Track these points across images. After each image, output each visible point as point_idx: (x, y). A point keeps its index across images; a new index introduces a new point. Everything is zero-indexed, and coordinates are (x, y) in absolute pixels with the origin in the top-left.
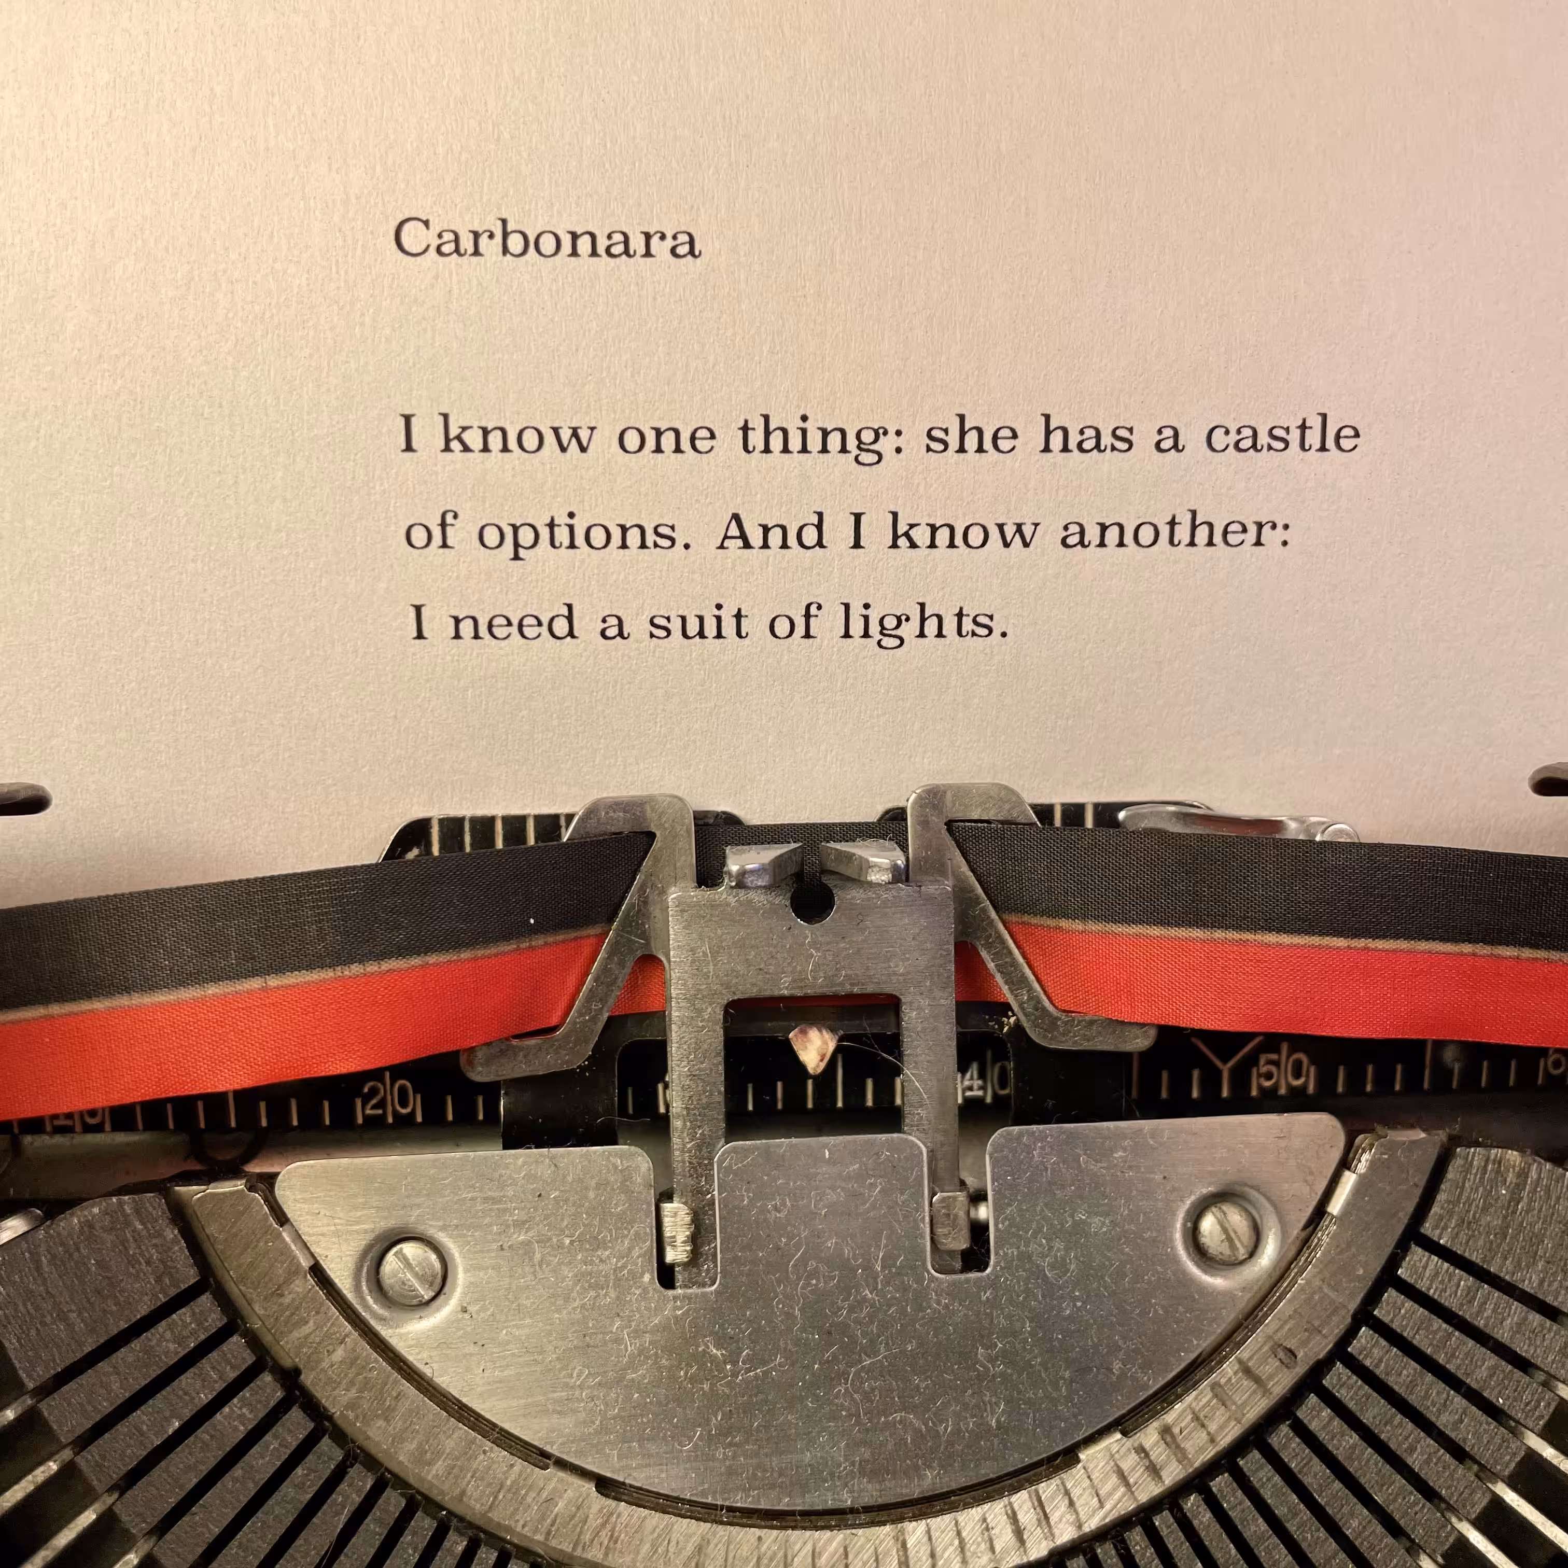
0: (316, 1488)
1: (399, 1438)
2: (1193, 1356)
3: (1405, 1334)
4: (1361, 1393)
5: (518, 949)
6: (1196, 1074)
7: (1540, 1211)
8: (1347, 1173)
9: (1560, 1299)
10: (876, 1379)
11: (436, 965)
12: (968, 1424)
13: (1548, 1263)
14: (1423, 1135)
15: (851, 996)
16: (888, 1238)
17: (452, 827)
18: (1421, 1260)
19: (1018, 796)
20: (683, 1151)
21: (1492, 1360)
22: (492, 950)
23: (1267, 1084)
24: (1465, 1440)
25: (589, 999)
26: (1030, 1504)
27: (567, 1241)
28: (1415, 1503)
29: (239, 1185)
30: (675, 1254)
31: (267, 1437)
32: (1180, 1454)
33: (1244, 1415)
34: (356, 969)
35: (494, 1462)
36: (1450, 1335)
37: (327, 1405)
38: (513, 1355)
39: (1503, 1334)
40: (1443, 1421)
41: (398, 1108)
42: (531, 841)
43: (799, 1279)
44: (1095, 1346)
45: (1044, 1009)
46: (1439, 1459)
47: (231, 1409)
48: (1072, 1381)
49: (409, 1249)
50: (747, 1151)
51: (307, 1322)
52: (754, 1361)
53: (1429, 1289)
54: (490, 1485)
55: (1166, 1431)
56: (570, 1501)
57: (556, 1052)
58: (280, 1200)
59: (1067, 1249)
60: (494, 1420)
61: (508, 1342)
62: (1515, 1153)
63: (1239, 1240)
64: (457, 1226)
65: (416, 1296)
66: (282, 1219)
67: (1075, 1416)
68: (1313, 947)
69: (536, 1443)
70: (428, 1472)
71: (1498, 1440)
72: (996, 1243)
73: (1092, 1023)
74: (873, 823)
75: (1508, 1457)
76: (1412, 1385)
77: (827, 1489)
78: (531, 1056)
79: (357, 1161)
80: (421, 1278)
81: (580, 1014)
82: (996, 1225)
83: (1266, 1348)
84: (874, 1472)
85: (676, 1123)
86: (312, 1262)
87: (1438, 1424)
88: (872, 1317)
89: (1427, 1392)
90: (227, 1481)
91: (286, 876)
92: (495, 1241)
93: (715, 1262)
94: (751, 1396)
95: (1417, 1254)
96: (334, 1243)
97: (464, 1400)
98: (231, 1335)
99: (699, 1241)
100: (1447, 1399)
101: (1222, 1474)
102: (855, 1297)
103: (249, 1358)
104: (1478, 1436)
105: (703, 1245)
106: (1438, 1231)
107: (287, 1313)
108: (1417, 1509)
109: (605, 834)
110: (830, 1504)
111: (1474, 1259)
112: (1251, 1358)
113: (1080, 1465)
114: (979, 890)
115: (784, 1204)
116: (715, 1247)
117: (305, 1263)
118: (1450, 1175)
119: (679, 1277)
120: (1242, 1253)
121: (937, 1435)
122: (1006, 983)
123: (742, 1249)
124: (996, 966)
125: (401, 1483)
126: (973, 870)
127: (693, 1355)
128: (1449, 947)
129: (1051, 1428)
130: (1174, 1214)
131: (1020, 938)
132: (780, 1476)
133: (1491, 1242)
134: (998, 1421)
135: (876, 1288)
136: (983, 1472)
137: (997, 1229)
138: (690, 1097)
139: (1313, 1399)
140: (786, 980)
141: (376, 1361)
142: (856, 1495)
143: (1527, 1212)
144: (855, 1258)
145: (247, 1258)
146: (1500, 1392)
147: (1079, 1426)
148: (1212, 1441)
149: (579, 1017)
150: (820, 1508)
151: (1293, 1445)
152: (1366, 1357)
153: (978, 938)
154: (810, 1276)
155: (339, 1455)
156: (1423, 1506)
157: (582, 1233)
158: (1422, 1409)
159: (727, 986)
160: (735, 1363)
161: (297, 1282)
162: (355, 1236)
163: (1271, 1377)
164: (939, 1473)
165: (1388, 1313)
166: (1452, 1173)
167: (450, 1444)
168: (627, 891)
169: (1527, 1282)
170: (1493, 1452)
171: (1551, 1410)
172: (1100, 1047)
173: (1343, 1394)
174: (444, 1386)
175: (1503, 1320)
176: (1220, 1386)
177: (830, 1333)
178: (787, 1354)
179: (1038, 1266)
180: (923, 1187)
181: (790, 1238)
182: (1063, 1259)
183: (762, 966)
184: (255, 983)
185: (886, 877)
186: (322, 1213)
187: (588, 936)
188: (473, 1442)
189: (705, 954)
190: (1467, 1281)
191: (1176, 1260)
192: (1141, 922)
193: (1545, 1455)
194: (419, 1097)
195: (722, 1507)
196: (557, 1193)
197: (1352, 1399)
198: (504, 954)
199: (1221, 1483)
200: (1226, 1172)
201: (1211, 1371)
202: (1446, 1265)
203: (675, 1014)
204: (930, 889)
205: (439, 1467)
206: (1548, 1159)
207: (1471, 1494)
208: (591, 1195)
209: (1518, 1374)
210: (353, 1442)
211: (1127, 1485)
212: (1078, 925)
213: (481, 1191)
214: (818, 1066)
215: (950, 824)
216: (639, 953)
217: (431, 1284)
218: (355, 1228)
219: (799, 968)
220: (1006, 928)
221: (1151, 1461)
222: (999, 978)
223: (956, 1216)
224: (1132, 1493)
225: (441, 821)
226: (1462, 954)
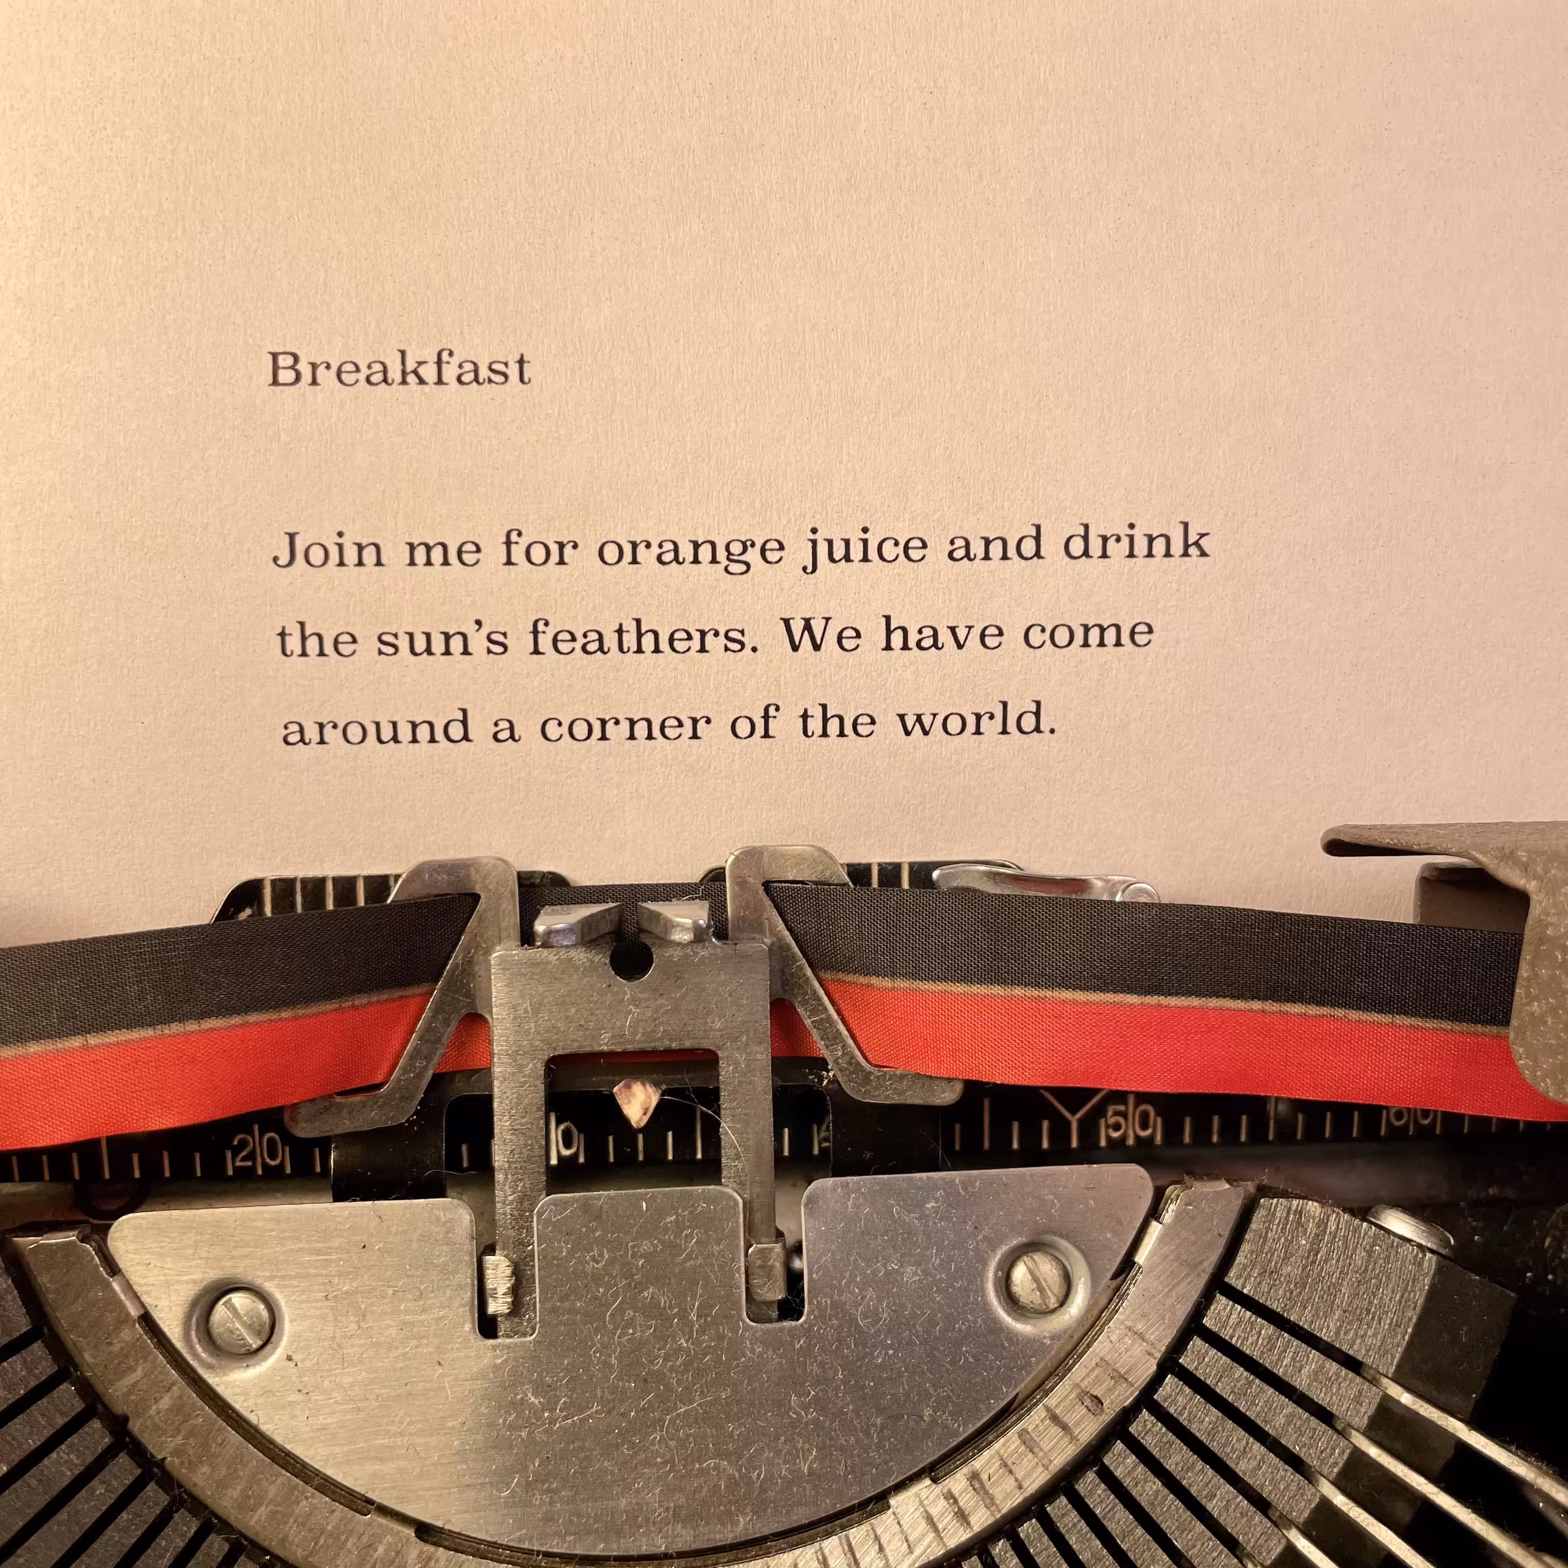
0: (139, 1533)
1: (223, 1484)
2: (1003, 1404)
3: (1208, 1382)
4: (1164, 1440)
5: (340, 1008)
6: (1045, 1124)
7: (1338, 1261)
8: (1154, 1224)
9: (1355, 1347)
10: (690, 1426)
11: (257, 1024)
12: (781, 1472)
13: (1345, 1312)
14: (1227, 1186)
15: (669, 1052)
16: (705, 1288)
17: (284, 887)
18: (1225, 1309)
19: (831, 858)
20: (504, 1203)
21: (1291, 1407)
22: (314, 1009)
23: (1115, 1135)
24: (1262, 1487)
25: (412, 1057)
26: (840, 1548)
27: (391, 1292)
28: (1213, 1549)
29: (71, 1237)
30: (498, 1306)
31: (94, 1483)
32: (990, 1501)
33: (1051, 1462)
34: (176, 1028)
35: (315, 1508)
36: (1250, 1384)
37: (152, 1451)
38: (337, 1403)
39: (1301, 1382)
40: (1241, 1468)
41: (268, 1160)
42: (361, 902)
43: (616, 1329)
44: (907, 1395)
45: (858, 1064)
46: (1239, 1504)
47: (58, 1453)
48: (883, 1427)
49: (238, 1299)
50: (566, 1202)
51: (135, 1370)
52: (573, 1407)
53: (1232, 1337)
54: (311, 1530)
55: (974, 1477)
56: (389, 1546)
57: (381, 1108)
58: (112, 1251)
59: (880, 1299)
60: (317, 1466)
61: (333, 1390)
62: (1316, 1204)
63: (1050, 1289)
64: (283, 1277)
65: (244, 1345)
66: (114, 1269)
67: (886, 1463)
68: (1107, 1003)
69: (358, 1489)
70: (252, 1517)
71: (1293, 1487)
72: (809, 1293)
73: (902, 1077)
74: (695, 884)
75: (1303, 1504)
76: (1212, 1433)
77: (642, 1535)
78: (354, 1114)
79: (187, 1213)
80: (249, 1327)
81: (405, 1071)
82: (810, 1274)
83: (1073, 1395)
84: (690, 1518)
85: (499, 1177)
86: (142, 1312)
87: (1237, 1470)
88: (687, 1365)
89: (1227, 1438)
90: (52, 1525)
91: (109, 937)
92: (321, 1291)
93: (535, 1312)
94: (568, 1444)
95: (1221, 1303)
96: (164, 1293)
97: (289, 1447)
98: (62, 1383)
99: (521, 1291)
100: (1247, 1444)
101: (1030, 1519)
102: (671, 1346)
103: (79, 1405)
104: (1275, 1483)
105: (524, 1295)
106: (1242, 1280)
107: (116, 1362)
108: (1215, 1554)
109: (429, 896)
110: (644, 1549)
111: (1274, 1307)
112: (1057, 1406)
113: (891, 1511)
114: (796, 949)
115: (601, 1255)
116: (535, 1298)
117: (134, 1312)
118: (1253, 1226)
119: (503, 1327)
120: (1053, 1303)
121: (750, 1483)
122: (822, 1039)
123: (562, 1299)
124: (813, 1022)
125: (225, 1526)
126: (790, 930)
127: (513, 1403)
128: (1239, 1004)
129: (863, 1474)
130: (985, 1263)
131: (836, 996)
132: (596, 1522)
133: (1292, 1293)
134: (810, 1468)
135: (691, 1337)
136: (795, 1518)
137: (811, 1280)
138: (512, 1151)
139: (1119, 1446)
140: (605, 1037)
141: (202, 1409)
142: (669, 1540)
143: (1326, 1261)
144: (671, 1307)
145: (78, 1307)
146: (1298, 1437)
147: (890, 1472)
148: (1020, 1487)
149: (403, 1074)
150: (635, 1553)
151: (1099, 1492)
152: (1171, 1404)
153: (795, 996)
154: (627, 1326)
155: (164, 1499)
156: (1221, 1552)
157: (404, 1284)
158: (1222, 1456)
159: (547, 1042)
160: (552, 1410)
161: (127, 1330)
162: (184, 1286)
163: (1077, 1424)
164: (751, 1519)
165: (1193, 1361)
166: (1256, 1224)
167: (272, 1491)
168: (452, 952)
169: (1324, 1330)
170: (1290, 1498)
171: (1345, 1458)
172: (909, 1102)
173: (1149, 1442)
174: (268, 1433)
175: (1301, 1367)
176: (1028, 1433)
177: (645, 1381)
178: (602, 1401)
179: (850, 1315)
180: (738, 1238)
181: (608, 1289)
182: (876, 1308)
183: (582, 1023)
184: (76, 1042)
185: (687, 937)
186: (152, 1266)
187: (413, 996)
188: (296, 1487)
189: (526, 1011)
190: (1268, 1329)
191: (986, 1307)
192: (945, 979)
193: (1335, 1502)
194: (287, 1149)
195: (539, 1552)
196: (381, 1245)
197: (1156, 1445)
198: (324, 1013)
199: (1029, 1530)
200: (1036, 1222)
201: (1020, 1419)
202: (1248, 1314)
203: (497, 1070)
204: (746, 947)
205: (262, 1512)
206: (1344, 1210)
207: (1266, 1541)
208: (415, 1245)
209: (1314, 1422)
210: (180, 1486)
211: (936, 1530)
212: (887, 983)
213: (307, 1242)
214: (641, 1119)
215: (767, 885)
216: (464, 1012)
217: (258, 1333)
218: (186, 1278)
219: (618, 1024)
220: (822, 985)
221: (959, 1508)
222: (815, 1035)
223: (772, 1267)
224: (941, 1539)
225: (274, 882)
226: (1251, 1011)
